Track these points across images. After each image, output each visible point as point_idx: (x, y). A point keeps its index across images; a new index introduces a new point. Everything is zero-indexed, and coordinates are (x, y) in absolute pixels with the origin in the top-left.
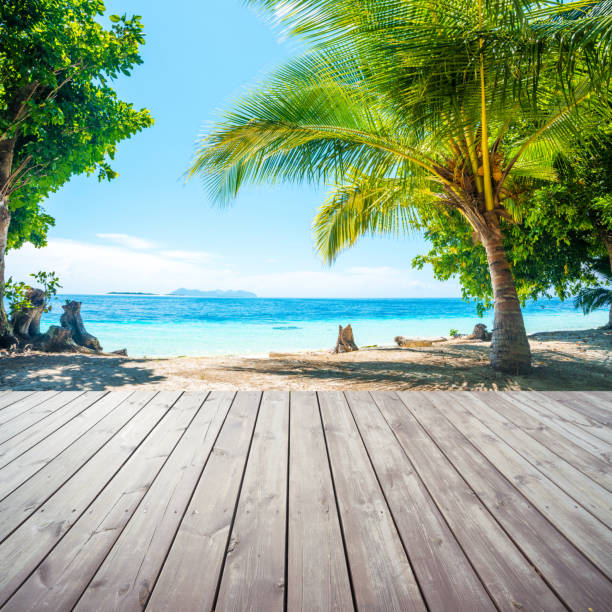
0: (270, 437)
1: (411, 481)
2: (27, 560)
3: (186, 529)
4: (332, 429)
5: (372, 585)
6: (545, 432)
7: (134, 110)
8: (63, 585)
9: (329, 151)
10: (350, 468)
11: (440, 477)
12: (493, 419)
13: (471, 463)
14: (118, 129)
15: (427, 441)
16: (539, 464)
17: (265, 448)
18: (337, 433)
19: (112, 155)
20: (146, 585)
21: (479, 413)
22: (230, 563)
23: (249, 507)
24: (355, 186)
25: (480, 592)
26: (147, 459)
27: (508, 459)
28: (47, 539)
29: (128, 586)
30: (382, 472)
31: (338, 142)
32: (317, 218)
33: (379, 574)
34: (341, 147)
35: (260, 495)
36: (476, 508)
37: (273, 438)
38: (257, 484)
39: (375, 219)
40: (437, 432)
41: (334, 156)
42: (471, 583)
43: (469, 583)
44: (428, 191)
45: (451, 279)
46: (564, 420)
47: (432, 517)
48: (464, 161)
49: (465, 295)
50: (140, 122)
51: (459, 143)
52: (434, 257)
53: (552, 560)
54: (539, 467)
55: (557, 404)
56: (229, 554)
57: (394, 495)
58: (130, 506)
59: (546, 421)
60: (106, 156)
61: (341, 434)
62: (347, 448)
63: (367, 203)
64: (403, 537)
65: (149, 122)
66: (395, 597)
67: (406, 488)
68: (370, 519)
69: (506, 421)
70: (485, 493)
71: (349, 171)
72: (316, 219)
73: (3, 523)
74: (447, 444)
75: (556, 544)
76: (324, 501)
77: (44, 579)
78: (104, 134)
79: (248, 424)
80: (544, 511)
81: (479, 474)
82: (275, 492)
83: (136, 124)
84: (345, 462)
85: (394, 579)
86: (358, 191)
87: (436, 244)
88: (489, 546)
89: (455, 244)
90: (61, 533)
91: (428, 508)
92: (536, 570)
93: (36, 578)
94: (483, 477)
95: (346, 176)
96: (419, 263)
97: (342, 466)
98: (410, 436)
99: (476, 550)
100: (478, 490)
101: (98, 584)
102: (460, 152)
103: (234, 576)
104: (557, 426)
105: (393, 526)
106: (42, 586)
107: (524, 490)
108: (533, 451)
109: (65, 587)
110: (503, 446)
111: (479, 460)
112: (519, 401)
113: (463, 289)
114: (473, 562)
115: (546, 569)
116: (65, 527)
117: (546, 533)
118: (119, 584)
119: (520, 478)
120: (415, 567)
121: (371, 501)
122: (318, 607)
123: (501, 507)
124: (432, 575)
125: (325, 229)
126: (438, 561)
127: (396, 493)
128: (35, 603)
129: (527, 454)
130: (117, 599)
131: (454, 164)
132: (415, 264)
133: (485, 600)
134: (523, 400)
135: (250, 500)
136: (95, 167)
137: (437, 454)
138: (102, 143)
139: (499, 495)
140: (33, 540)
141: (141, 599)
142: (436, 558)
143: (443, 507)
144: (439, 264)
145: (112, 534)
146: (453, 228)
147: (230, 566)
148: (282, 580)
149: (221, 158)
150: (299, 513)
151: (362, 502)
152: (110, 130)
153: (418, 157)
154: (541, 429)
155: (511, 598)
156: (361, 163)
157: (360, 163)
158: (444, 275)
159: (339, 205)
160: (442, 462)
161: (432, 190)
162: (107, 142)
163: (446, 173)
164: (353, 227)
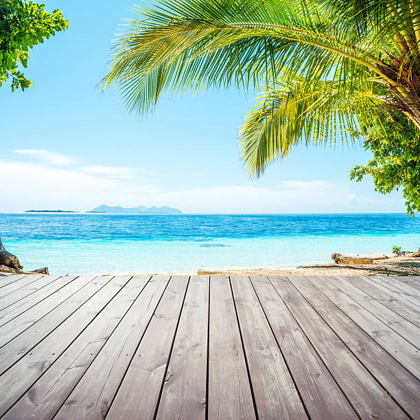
0: (195, 305)
1: (298, 335)
2: (20, 386)
3: (134, 366)
4: (240, 300)
5: (269, 403)
6: (394, 302)
7: (45, 11)
8: (46, 403)
9: (259, 51)
10: (253, 326)
11: (318, 332)
12: (357, 294)
13: (341, 323)
14: (30, 33)
15: (309, 308)
16: (390, 323)
17: (191, 314)
18: (244, 303)
19: (24, 63)
20: (106, 403)
21: (347, 290)
22: (167, 388)
23: (180, 351)
24: (288, 91)
25: (347, 408)
26: (106, 320)
27: (368, 320)
28: (34, 373)
29: (93, 404)
30: (276, 329)
31: (270, 41)
32: (245, 125)
33: (274, 396)
34: (273, 46)
35: (188, 344)
36: (344, 353)
37: (198, 306)
38: (186, 336)
39: (310, 126)
40: (316, 303)
41: (265, 56)
42: (341, 401)
43: (339, 402)
44: (370, 94)
45: (394, 191)
46: (408, 295)
47: (313, 358)
48: (411, 57)
49: (409, 209)
50: (53, 25)
51: (406, 38)
52: (375, 168)
53: (399, 386)
54: (390, 326)
55: (403, 284)
56: (166, 383)
57: (285, 344)
58: (95, 351)
59: (395, 296)
60: (19, 63)
61: (247, 304)
62: (252, 313)
63: (301, 108)
64: (291, 371)
65: (63, 25)
66: (285, 411)
67: (293, 339)
68: (268, 359)
69: (366, 295)
70: (350, 343)
71: (281, 73)
72: (243, 128)
73: (2, 362)
74: (323, 310)
75: (403, 376)
76: (234, 347)
77: (32, 399)
78: (15, 39)
79: (179, 298)
80: (394, 354)
81: (347, 330)
82: (199, 342)
83: (49, 27)
84: (250, 322)
85: (285, 399)
86: (291, 95)
87: (377, 154)
88: (354, 377)
89: (398, 153)
90: (44, 369)
91: (310, 352)
92: (388, 393)
93: (26, 398)
94: (349, 332)
95: (279, 80)
96: (358, 174)
97: (247, 325)
98: (296, 304)
99: (345, 380)
100: (346, 340)
101: (71, 403)
102: (407, 49)
103: (169, 397)
104: (403, 298)
105: (285, 364)
106: (30, 403)
107: (379, 340)
108: (385, 315)
109: (47, 404)
110: (364, 312)
111: (347, 321)
112: (376, 282)
113: (408, 203)
114: (342, 388)
115: (395, 393)
116: (47, 365)
117: (395, 369)
118: (87, 402)
119: (377, 333)
120: (300, 391)
121: (268, 347)
122: (230, 417)
123: (362, 351)
124: (313, 396)
125: (254, 138)
126: (317, 387)
127: (286, 342)
128: (25, 415)
129: (381, 317)
130: (85, 412)
131: (399, 62)
132: (353, 175)
133: (351, 413)
134: (378, 281)
135: (181, 347)
136: (7, 76)
137: (316, 317)
138: (13, 49)
139: (361, 344)
140: (24, 374)
141: (102, 412)
142: (316, 385)
143: (320, 351)
144: (381, 175)
145: (81, 369)
146: (397, 135)
147: (166, 391)
148: (204, 399)
149: (142, 61)
150: (216, 355)
151: (262, 349)
152: (21, 34)
153: (360, 55)
154: (392, 300)
155: (370, 411)
156: (295, 64)
157: (293, 64)
158: (386, 187)
159: (269, 112)
160: (320, 323)
161: (375, 92)
162: (18, 48)
163: (390, 72)
164: (284, 136)
